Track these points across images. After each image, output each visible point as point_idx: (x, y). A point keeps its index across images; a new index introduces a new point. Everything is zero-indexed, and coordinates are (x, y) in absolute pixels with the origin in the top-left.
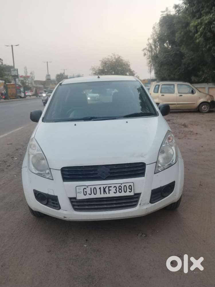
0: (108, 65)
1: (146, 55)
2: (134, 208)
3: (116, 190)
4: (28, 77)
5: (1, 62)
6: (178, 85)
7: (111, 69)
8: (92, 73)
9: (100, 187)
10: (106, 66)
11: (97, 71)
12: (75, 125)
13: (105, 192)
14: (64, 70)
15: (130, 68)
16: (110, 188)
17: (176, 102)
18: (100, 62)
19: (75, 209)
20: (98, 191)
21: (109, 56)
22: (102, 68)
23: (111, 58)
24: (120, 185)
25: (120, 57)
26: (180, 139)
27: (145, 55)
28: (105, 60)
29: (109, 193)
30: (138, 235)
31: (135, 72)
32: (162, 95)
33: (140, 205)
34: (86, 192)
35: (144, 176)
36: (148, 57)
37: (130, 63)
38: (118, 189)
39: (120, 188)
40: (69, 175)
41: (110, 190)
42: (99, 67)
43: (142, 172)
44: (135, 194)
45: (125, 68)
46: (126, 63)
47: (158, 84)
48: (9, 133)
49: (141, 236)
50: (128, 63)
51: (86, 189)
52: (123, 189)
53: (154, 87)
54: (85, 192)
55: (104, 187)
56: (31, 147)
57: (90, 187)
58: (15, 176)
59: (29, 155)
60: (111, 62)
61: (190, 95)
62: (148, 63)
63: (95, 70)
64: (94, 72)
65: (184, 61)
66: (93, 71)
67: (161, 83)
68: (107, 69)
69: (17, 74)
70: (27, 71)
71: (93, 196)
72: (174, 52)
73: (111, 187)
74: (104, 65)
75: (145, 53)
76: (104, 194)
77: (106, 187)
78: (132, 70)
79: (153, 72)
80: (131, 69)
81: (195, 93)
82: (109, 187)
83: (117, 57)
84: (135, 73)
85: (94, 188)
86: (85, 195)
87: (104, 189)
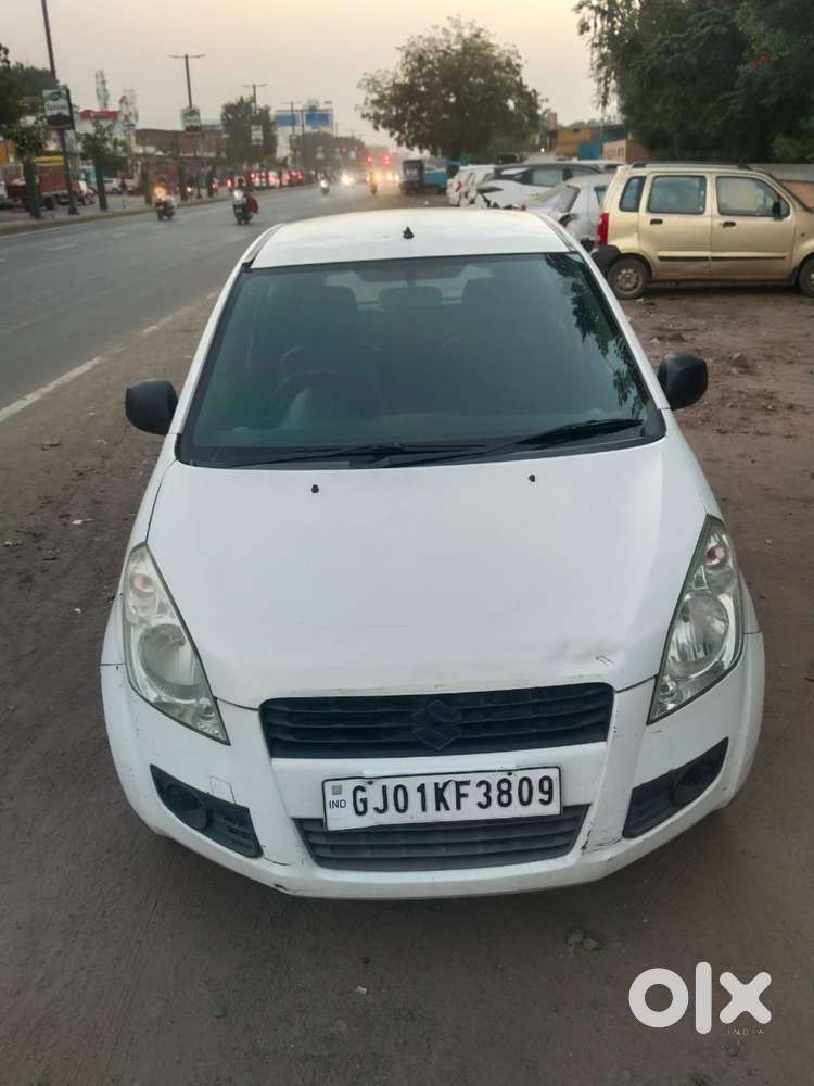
0: (430, 66)
1: (588, 29)
2: (559, 859)
3: (487, 795)
4: (113, 115)
5: (3, 56)
6: (719, 177)
7: (444, 83)
8: (367, 98)
9: (423, 785)
10: (424, 70)
11: (387, 93)
12: (315, 489)
13: (441, 805)
14: (254, 87)
15: (521, 79)
16: (463, 789)
17: (711, 250)
18: (399, 56)
19: (321, 861)
20: (415, 798)
21: (437, 27)
22: (407, 80)
23: (442, 36)
24: (505, 776)
25: (482, 34)
26: (725, 433)
27: (584, 28)
28: (422, 45)
29: (458, 807)
30: (566, 940)
31: (540, 97)
32: (653, 222)
33: (584, 848)
34: (364, 801)
35: (605, 739)
36: (596, 41)
37: (519, 57)
38: (494, 793)
39: (504, 787)
40: (293, 731)
41: (465, 795)
42: (396, 76)
43: (599, 718)
44: (565, 809)
45: (502, 82)
46: (503, 59)
47: (640, 172)
48: (44, 390)
49: (582, 943)
50: (513, 57)
51: (363, 789)
52: (514, 792)
53: (622, 187)
54: (361, 800)
55: (437, 784)
56: (132, 585)
57: (378, 784)
58: (78, 610)
59: (127, 626)
60: (445, 53)
61: (767, 222)
62: (595, 66)
63: (379, 89)
64: (375, 96)
65: (746, 69)
66: (370, 92)
67: (650, 171)
68: (426, 84)
69: (66, 113)
70: (106, 91)
71: (392, 818)
72: (709, 28)
73: (466, 783)
74: (416, 65)
75: (586, 20)
76: (438, 809)
77: (446, 784)
78: (529, 90)
79: (614, 103)
80: (525, 82)
81: (787, 214)
82: (458, 784)
83: (467, 33)
84: (542, 101)
85: (399, 787)
86: (362, 813)
87: (439, 791)
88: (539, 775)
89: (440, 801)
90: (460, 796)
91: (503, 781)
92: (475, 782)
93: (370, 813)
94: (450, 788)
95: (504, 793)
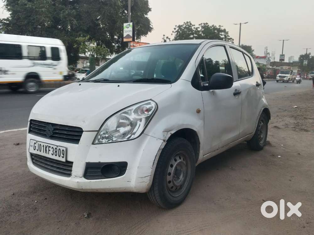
2: (68, 178)
4: (265, 57)
9: (44, 145)
20: (42, 148)
29: (49, 153)
33: (72, 175)
35: (78, 144)
39: (56, 150)
43: (78, 138)
44: (68, 162)
51: (36, 144)
52: (58, 152)
70: (267, 52)
71: (39, 153)
76: (45, 152)
85: (40, 145)
86: (34, 150)
87: (46, 148)
88: (62, 149)
89: (46, 150)
90: (49, 150)
91: (56, 148)
92: (51, 147)
93: (36, 150)
94: (48, 147)
95: (56, 152)
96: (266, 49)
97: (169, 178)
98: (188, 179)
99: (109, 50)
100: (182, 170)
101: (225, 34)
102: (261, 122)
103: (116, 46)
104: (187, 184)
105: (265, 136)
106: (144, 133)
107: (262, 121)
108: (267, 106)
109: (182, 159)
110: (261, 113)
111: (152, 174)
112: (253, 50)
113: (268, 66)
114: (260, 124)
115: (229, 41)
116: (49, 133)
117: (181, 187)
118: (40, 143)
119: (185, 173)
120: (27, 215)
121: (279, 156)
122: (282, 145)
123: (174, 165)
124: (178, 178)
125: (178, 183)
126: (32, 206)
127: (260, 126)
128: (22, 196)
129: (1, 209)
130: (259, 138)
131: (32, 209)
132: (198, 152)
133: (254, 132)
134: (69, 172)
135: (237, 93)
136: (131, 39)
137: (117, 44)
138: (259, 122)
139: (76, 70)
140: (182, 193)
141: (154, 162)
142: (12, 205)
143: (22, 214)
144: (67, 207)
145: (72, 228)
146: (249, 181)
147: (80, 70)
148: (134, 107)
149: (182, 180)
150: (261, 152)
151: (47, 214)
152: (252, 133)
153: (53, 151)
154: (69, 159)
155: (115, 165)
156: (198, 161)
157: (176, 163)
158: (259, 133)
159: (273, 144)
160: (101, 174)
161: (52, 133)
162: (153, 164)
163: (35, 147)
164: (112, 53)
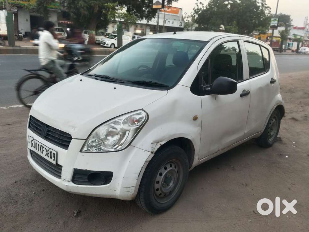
9: (39, 144)
20: (38, 147)
29: (43, 153)
35: (67, 150)
43: (67, 144)
51: (33, 141)
52: (50, 154)
69: (276, 25)
85: (36, 143)
86: (32, 146)
87: (41, 147)
88: (53, 152)
89: (41, 150)
90: (43, 150)
91: (48, 150)
92: (45, 148)
93: (33, 147)
94: (42, 147)
95: (48, 153)
96: (306, 19)
97: (157, 186)
98: (179, 185)
99: (139, 15)
100: (172, 177)
101: (262, 2)
102: (273, 119)
103: (146, 11)
104: (177, 190)
105: (276, 132)
106: (132, 144)
107: (275, 118)
108: (282, 103)
109: (173, 166)
110: (273, 110)
111: (136, 184)
112: (292, 20)
113: (306, 38)
114: (271, 121)
115: (266, 9)
116: (44, 134)
117: (171, 193)
118: (36, 141)
119: (176, 179)
120: (22, 207)
121: (286, 157)
122: (294, 142)
123: (163, 173)
124: (168, 185)
125: (167, 190)
126: (30, 197)
127: (270, 123)
128: (23, 185)
129: (1, 198)
130: (269, 135)
131: (29, 201)
132: (193, 158)
133: (264, 129)
134: (59, 174)
135: (245, 94)
136: (160, 6)
137: (148, 8)
138: (270, 119)
139: (106, 34)
140: (171, 199)
141: (140, 174)
142: (12, 195)
143: (18, 206)
144: (61, 201)
145: (59, 227)
146: (246, 186)
147: (110, 35)
148: (124, 117)
149: (172, 186)
150: (269, 150)
151: (41, 208)
152: (261, 131)
153: (46, 152)
154: (59, 163)
155: (101, 174)
156: (192, 166)
157: (166, 172)
158: (269, 131)
159: (284, 140)
160: (87, 181)
161: (46, 135)
162: (139, 176)
163: (33, 144)
164: (142, 19)
